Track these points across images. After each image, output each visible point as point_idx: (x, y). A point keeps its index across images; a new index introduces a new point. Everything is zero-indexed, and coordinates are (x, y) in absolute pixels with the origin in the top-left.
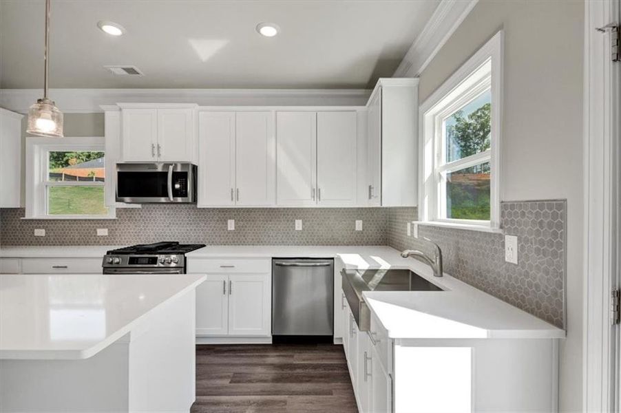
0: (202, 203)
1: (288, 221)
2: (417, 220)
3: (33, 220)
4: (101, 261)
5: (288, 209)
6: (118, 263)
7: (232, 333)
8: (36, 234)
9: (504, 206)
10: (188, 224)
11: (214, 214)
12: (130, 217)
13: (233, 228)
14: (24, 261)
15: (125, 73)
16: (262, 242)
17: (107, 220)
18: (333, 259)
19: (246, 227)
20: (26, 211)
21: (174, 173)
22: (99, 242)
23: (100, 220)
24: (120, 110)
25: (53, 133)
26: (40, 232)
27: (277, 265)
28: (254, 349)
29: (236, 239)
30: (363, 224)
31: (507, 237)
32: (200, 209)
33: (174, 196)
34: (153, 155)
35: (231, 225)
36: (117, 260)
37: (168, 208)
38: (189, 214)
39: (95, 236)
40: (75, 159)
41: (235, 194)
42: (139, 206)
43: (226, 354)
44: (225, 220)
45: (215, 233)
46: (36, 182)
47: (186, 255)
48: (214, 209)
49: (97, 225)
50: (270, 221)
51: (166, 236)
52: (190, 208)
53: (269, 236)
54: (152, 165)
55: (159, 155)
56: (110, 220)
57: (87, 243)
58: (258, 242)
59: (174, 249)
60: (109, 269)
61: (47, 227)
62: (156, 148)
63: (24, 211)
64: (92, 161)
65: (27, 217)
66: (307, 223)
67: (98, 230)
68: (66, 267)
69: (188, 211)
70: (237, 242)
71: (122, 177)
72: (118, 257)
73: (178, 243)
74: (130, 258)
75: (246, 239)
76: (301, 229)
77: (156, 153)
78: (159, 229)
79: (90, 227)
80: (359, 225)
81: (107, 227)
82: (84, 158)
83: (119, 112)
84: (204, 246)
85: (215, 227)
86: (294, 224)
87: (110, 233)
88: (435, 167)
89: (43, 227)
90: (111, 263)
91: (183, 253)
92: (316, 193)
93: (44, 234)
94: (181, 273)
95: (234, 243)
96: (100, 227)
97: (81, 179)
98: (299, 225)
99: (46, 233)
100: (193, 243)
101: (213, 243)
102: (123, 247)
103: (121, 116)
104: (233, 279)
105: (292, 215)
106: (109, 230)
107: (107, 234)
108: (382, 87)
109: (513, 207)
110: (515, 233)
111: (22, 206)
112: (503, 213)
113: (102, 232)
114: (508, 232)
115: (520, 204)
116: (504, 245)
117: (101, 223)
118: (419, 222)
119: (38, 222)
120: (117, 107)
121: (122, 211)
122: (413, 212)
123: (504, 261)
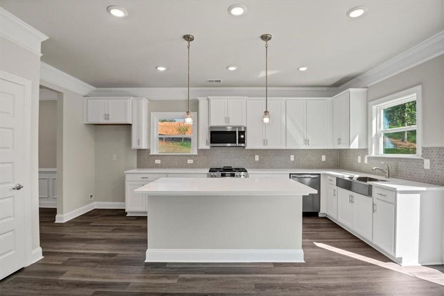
0: (248, 147)
1: (286, 156)
2: (368, 155)
3: (154, 155)
4: (206, 175)
6: (216, 176)
8: (156, 163)
9: (424, 149)
10: (234, 157)
11: (248, 152)
12: (204, 154)
13: (258, 160)
16: (273, 167)
17: (192, 155)
18: (320, 174)
19: (264, 159)
20: (151, 150)
21: (239, 132)
22: (188, 167)
23: (189, 155)
24: (209, 99)
26: (158, 162)
27: (293, 177)
29: (260, 166)
30: (326, 158)
31: (425, 160)
32: (246, 149)
33: (239, 143)
34: (226, 122)
35: (257, 158)
39: (186, 163)
41: (265, 142)
44: (254, 155)
45: (248, 162)
49: (187, 158)
50: (277, 156)
51: (223, 163)
52: (235, 149)
53: (277, 164)
54: (225, 127)
55: (229, 122)
56: (194, 155)
58: (271, 167)
65: (151, 154)
66: (297, 157)
67: (188, 161)
71: (212, 133)
74: (221, 174)
75: (264, 165)
76: (293, 160)
78: (219, 160)
79: (184, 159)
80: (324, 158)
81: (193, 159)
83: (207, 101)
85: (248, 159)
86: (290, 157)
87: (194, 162)
88: (378, 130)
89: (160, 159)
90: (213, 176)
92: (307, 141)
96: (189, 159)
98: (292, 158)
99: (161, 162)
101: (247, 167)
105: (289, 152)
107: (192, 162)
108: (349, 93)
109: (427, 149)
110: (429, 158)
111: (149, 148)
112: (423, 152)
113: (190, 161)
114: (426, 158)
115: (431, 148)
116: (423, 163)
117: (190, 157)
118: (369, 156)
119: (157, 157)
120: (206, 98)
121: (200, 151)
122: (365, 151)
123: (423, 168)
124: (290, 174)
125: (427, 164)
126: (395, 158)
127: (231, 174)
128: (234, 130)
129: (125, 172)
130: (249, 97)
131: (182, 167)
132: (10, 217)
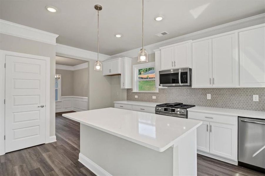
0: (193, 86)
1: (247, 95)
4: (155, 108)
5: (247, 88)
6: (160, 110)
7: (211, 152)
8: (135, 97)
10: (187, 95)
11: (200, 91)
12: (163, 92)
13: (210, 98)
14: (133, 106)
15: (162, 35)
16: (228, 107)
17: (156, 93)
19: (218, 98)
21: (181, 73)
22: (153, 101)
24: (160, 50)
25: (145, 61)
26: (136, 97)
27: (242, 121)
28: (226, 165)
29: (212, 104)
32: (193, 88)
33: (181, 83)
34: (173, 66)
35: (209, 97)
36: (160, 109)
37: (178, 88)
38: (187, 91)
39: (152, 99)
40: (143, 72)
41: (212, 81)
42: (167, 87)
43: (208, 162)
44: (205, 94)
45: (200, 100)
46: (135, 80)
47: (187, 109)
48: (199, 88)
50: (234, 95)
51: (177, 100)
52: (187, 88)
53: (233, 104)
54: (170, 70)
55: (175, 66)
57: (149, 101)
58: (225, 106)
59: (182, 106)
60: (157, 112)
62: (174, 63)
63: (132, 90)
64: (148, 72)
65: (133, 91)
66: (263, 97)
68: (144, 109)
69: (187, 90)
70: (212, 105)
72: (160, 107)
73: (182, 104)
74: (165, 108)
75: (218, 104)
76: (258, 100)
77: (173, 65)
78: (174, 97)
79: (150, 95)
81: (156, 96)
82: (145, 71)
83: (159, 51)
84: (195, 106)
85: (200, 97)
86: (252, 97)
87: (156, 98)
89: (137, 95)
90: (158, 110)
91: (186, 109)
93: (137, 97)
94: (185, 118)
95: (210, 106)
96: (153, 96)
97: (145, 78)
98: (256, 98)
100: (189, 104)
101: (199, 105)
102: (161, 104)
103: (161, 52)
104: (212, 124)
105: (250, 92)
111: (132, 88)
117: (154, 94)
119: (136, 93)
124: (238, 117)
127: (172, 109)
128: (175, 72)
129: (114, 102)
132: (38, 119)
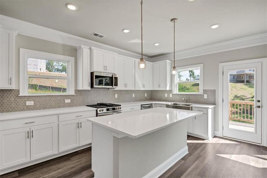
3: (25, 96)
11: (111, 92)
12: (81, 94)
18: (152, 104)
19: (120, 96)
20: (20, 91)
21: (114, 78)
22: (66, 106)
23: (66, 95)
24: (91, 49)
26: (28, 103)
30: (147, 95)
33: (114, 86)
35: (116, 96)
39: (64, 103)
41: (126, 85)
44: (114, 94)
45: (111, 99)
49: (65, 98)
50: (127, 94)
53: (126, 99)
56: (71, 95)
61: (35, 100)
62: (106, 67)
65: (21, 94)
67: (66, 100)
69: (103, 91)
75: (120, 101)
76: (134, 96)
79: (61, 99)
81: (70, 99)
85: (111, 97)
87: (71, 101)
89: (32, 100)
93: (32, 104)
96: (66, 99)
99: (34, 103)
105: (132, 92)
106: (71, 100)
107: (70, 102)
108: (166, 62)
109: (206, 90)
110: (206, 94)
111: (17, 89)
112: (203, 91)
113: (68, 101)
114: (205, 94)
115: (207, 90)
116: (204, 96)
118: (173, 93)
119: (29, 98)
120: (88, 47)
121: (77, 91)
122: (170, 91)
123: (204, 98)
124: (141, 105)
125: (206, 96)
126: (188, 94)
127: (113, 108)
130: (118, 54)
131: (59, 107)
